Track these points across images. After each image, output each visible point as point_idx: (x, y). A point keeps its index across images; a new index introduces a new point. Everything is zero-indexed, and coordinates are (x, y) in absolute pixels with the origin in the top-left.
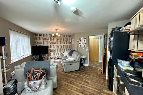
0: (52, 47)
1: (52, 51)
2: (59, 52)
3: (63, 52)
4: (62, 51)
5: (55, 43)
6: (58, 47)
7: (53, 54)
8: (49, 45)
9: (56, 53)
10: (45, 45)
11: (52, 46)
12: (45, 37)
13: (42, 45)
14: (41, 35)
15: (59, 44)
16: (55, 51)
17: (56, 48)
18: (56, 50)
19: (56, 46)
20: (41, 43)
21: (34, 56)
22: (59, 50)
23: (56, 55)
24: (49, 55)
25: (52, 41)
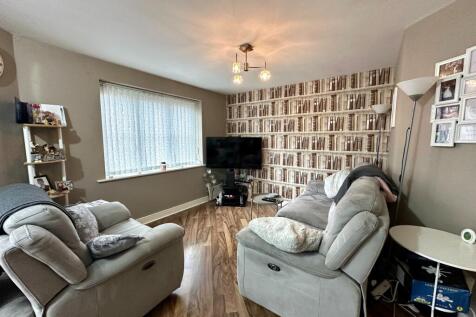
0: (279, 146)
1: (276, 160)
2: (306, 169)
3: (329, 174)
4: (322, 168)
5: (290, 127)
6: (303, 144)
7: (279, 173)
8: (266, 134)
9: (292, 169)
10: (256, 133)
11: (279, 141)
12: (256, 102)
13: (246, 134)
14: (242, 97)
15: (308, 132)
16: (289, 161)
17: (292, 149)
18: (295, 160)
19: (293, 139)
20: (243, 129)
21: (210, 172)
22: (306, 159)
23: (292, 180)
24: (265, 176)
25: (280, 116)
